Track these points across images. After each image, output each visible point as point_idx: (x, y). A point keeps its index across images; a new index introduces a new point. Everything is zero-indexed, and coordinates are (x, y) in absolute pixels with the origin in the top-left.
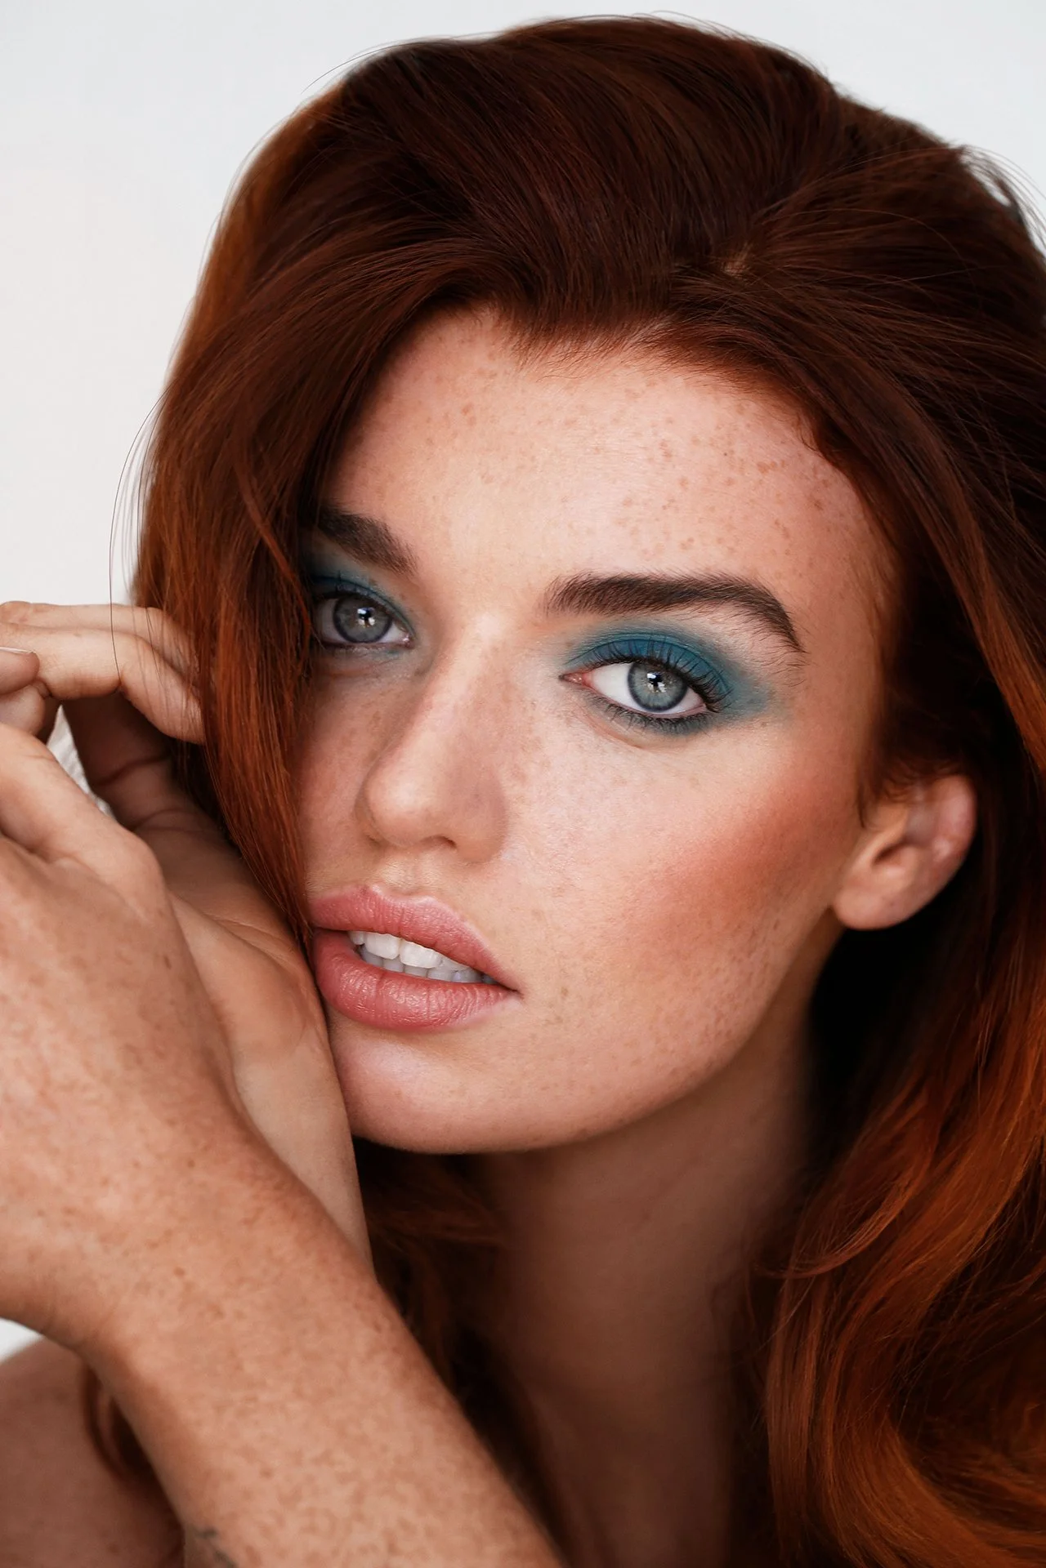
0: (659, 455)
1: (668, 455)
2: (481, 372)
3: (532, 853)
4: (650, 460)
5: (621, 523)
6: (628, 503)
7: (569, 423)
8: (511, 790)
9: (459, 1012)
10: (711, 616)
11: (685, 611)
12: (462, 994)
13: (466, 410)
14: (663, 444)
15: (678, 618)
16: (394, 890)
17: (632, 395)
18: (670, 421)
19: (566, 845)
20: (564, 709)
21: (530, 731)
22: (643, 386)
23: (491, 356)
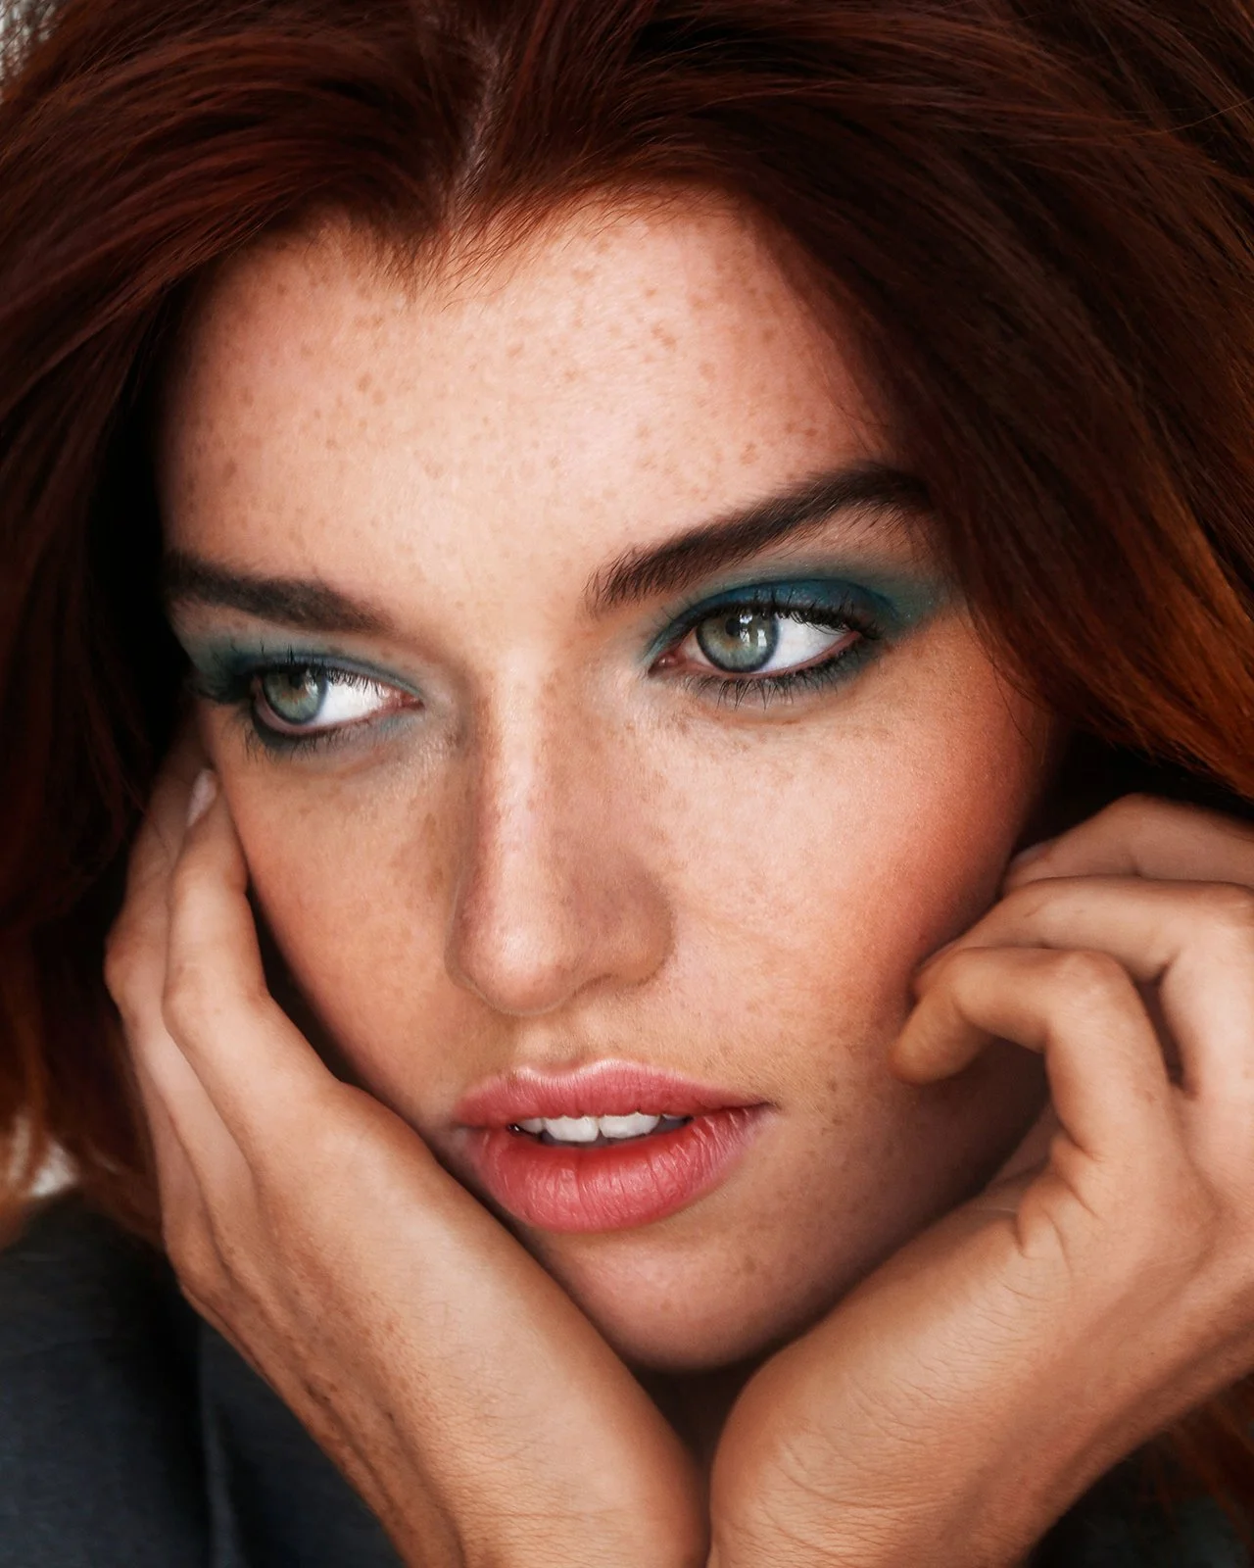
0: (655, 346)
1: (669, 342)
2: (360, 323)
3: (713, 929)
4: (648, 359)
5: (646, 464)
6: (643, 433)
7: (516, 352)
8: (654, 859)
9: (700, 1167)
10: (821, 537)
11: (785, 544)
12: (694, 1143)
13: (363, 384)
14: (656, 332)
15: (778, 555)
16: (552, 1066)
17: (584, 277)
18: (650, 293)
19: (752, 901)
20: (670, 713)
21: (642, 769)
22: (592, 255)
23: (363, 292)
